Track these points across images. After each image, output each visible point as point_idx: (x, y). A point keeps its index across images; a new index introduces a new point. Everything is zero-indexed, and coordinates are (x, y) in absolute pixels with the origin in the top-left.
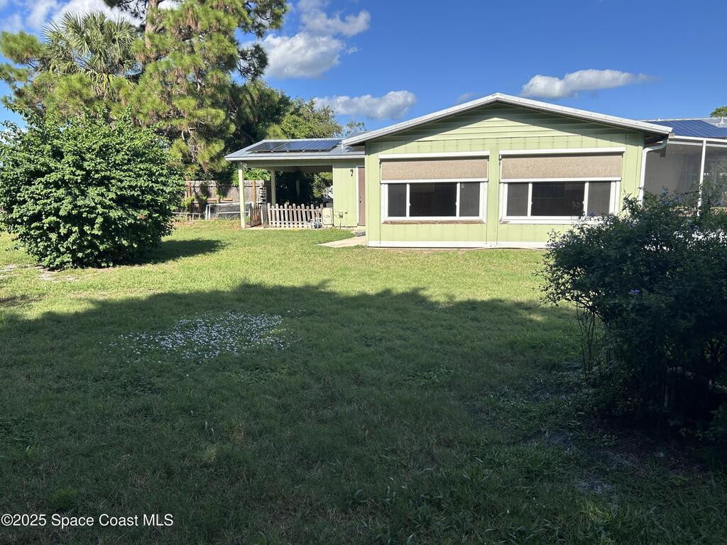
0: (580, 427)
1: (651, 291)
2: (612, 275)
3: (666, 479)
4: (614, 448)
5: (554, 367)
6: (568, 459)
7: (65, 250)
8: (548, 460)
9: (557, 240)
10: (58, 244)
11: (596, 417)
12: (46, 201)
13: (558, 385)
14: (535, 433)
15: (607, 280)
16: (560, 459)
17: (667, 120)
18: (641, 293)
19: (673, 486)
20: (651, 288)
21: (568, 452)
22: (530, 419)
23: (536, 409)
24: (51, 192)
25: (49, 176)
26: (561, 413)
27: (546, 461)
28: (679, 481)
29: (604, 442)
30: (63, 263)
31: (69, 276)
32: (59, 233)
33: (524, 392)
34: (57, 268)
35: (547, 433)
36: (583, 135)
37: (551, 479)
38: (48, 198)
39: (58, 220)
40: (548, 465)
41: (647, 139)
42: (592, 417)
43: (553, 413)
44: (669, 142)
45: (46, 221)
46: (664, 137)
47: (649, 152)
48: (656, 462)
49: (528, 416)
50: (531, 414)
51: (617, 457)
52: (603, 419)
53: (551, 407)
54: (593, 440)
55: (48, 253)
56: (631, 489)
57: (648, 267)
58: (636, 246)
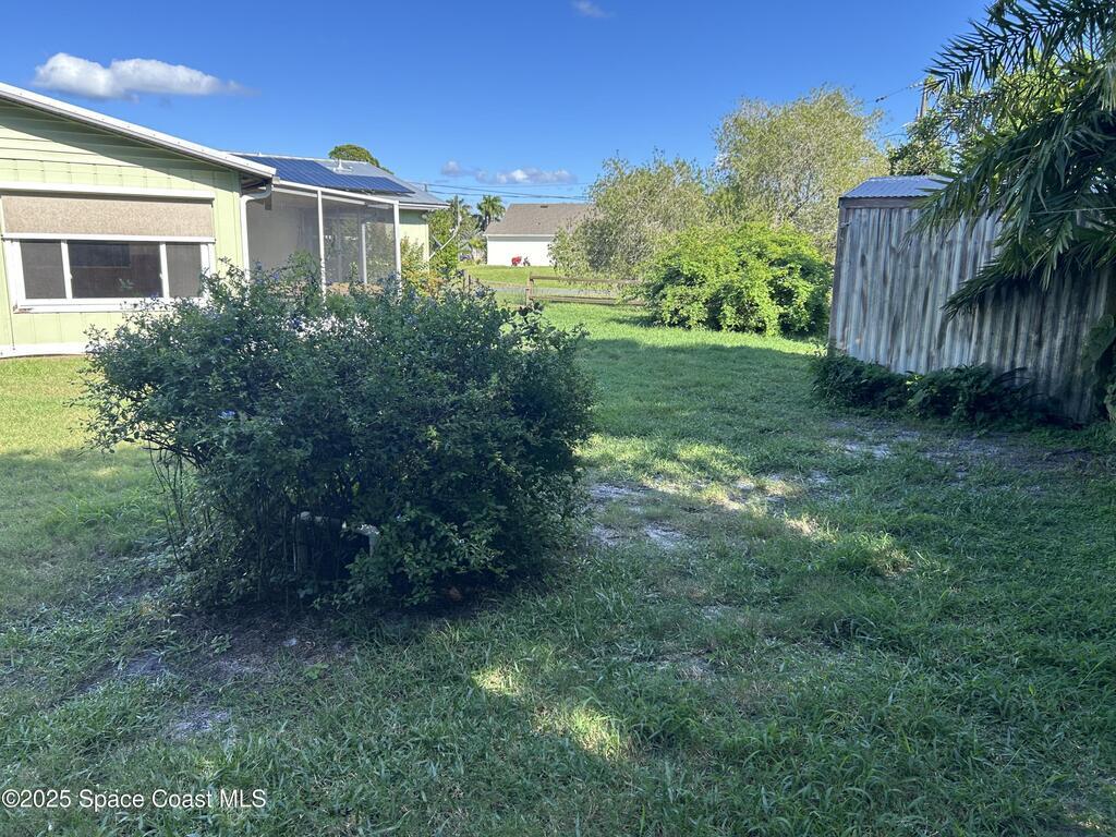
0: (176, 638)
1: (251, 412)
2: (193, 394)
3: (299, 675)
4: (229, 653)
5: (131, 549)
6: (158, 695)
8: (123, 709)
9: (103, 343)
11: (199, 614)
13: (138, 579)
14: (101, 670)
15: (186, 402)
16: (145, 700)
17: (271, 156)
18: (237, 416)
19: (310, 682)
20: (251, 409)
21: (158, 684)
22: (90, 649)
23: (99, 629)
26: (143, 624)
27: (120, 712)
28: (317, 672)
29: (214, 650)
33: (78, 605)
35: (121, 664)
36: (145, 166)
37: (128, 739)
40: (124, 717)
41: (244, 181)
42: (193, 615)
43: (130, 627)
44: (274, 189)
46: (267, 181)
47: (248, 202)
48: (287, 655)
49: (87, 645)
50: (90, 641)
51: (233, 666)
52: (211, 614)
53: (126, 619)
54: (197, 651)
56: (255, 707)
57: (245, 378)
58: (223, 348)
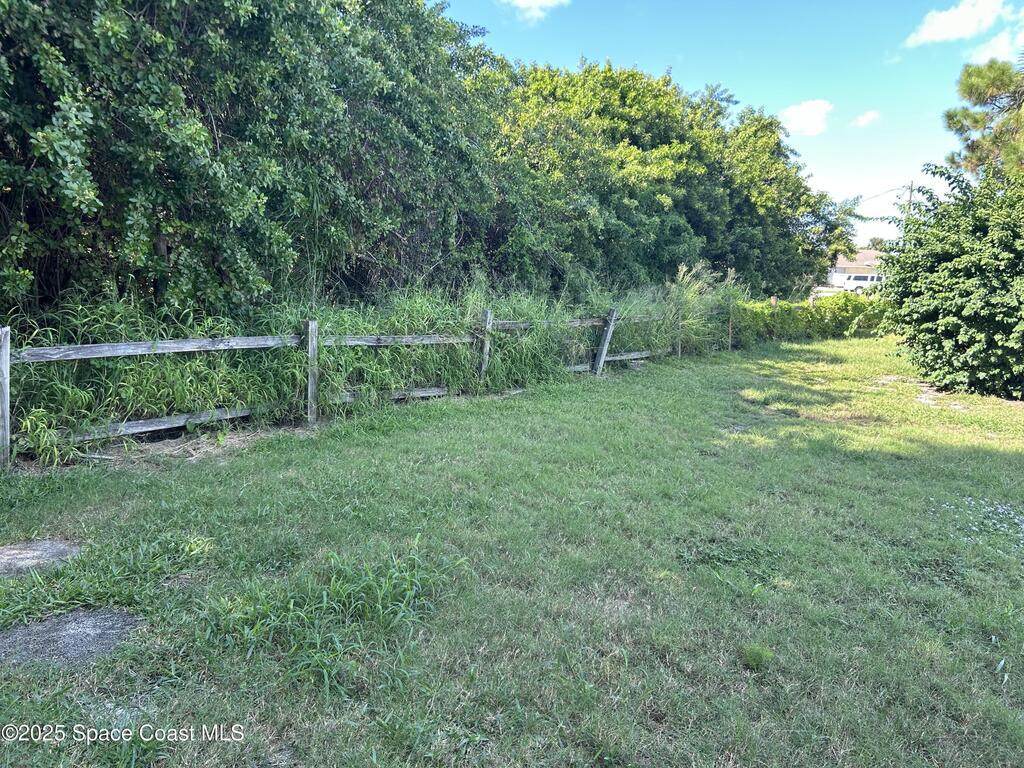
7: (960, 365)
10: (953, 356)
12: (947, 294)
24: (957, 283)
25: (958, 259)
30: (954, 383)
31: (957, 402)
32: (957, 341)
34: (946, 388)
38: (952, 290)
39: (959, 322)
45: (943, 322)
55: (937, 366)
